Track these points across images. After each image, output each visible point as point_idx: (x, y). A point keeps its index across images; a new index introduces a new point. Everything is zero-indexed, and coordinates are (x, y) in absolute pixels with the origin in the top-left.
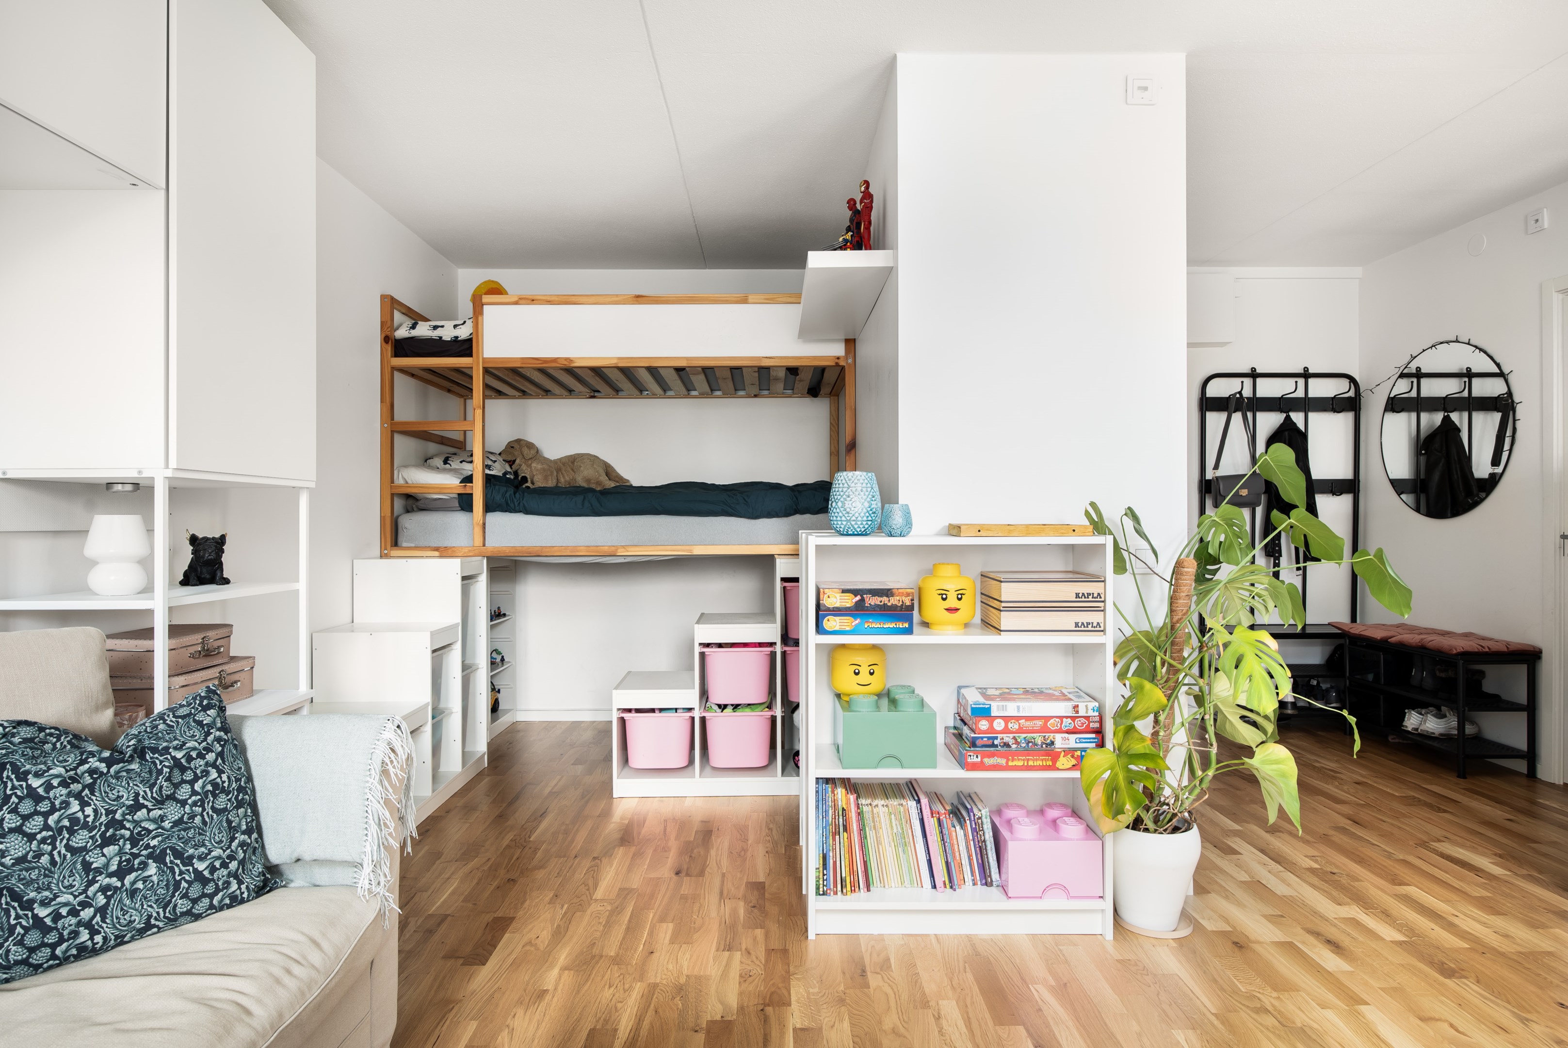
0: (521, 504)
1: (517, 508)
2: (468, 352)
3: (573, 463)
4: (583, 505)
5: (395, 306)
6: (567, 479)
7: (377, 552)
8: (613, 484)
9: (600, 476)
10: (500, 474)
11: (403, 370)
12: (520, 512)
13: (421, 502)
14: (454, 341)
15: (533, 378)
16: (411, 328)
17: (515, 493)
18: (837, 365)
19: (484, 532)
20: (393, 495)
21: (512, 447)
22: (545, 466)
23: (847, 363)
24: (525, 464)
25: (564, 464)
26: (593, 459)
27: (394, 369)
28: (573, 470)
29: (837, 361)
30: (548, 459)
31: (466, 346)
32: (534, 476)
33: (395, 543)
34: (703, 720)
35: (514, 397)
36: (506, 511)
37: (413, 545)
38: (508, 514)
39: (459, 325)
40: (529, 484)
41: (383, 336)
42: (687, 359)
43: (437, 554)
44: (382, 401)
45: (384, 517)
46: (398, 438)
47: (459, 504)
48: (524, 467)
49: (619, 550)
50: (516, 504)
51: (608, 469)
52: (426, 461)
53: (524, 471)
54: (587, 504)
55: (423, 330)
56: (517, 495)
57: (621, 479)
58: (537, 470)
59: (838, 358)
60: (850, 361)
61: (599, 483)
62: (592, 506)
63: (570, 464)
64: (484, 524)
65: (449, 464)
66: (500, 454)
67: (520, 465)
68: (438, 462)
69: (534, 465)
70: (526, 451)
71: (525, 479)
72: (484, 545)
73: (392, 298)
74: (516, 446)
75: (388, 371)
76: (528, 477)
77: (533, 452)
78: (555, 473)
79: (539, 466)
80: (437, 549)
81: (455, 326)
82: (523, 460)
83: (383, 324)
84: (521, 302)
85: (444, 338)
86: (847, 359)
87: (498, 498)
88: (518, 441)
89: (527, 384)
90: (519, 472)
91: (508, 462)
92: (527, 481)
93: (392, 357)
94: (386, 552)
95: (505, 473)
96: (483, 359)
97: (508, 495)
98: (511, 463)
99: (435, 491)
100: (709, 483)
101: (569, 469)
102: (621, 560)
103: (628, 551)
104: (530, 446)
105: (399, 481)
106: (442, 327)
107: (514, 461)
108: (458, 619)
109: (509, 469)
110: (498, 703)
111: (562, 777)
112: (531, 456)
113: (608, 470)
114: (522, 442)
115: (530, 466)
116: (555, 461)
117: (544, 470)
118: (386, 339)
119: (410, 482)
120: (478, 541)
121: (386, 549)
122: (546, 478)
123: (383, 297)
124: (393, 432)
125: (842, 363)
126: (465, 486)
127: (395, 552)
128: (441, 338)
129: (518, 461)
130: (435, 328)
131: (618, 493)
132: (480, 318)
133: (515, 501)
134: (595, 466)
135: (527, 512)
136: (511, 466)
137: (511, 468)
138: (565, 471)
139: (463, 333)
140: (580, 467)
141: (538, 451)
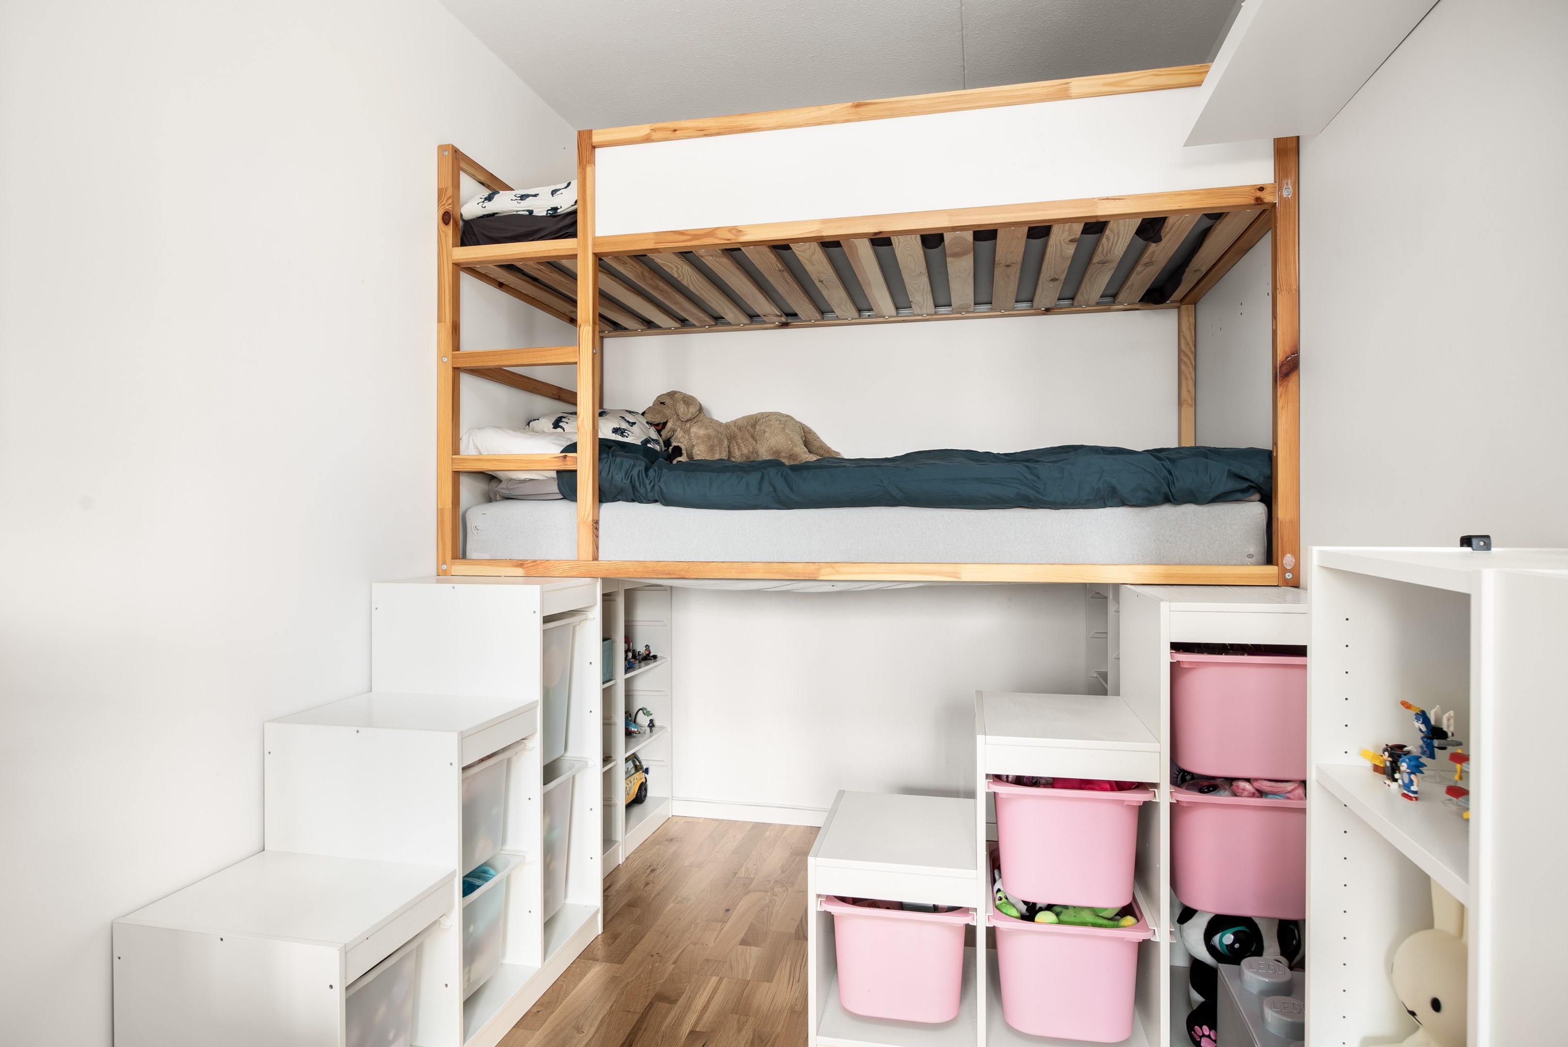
0: (656, 488)
1: (650, 495)
2: (571, 230)
3: (754, 426)
4: (760, 489)
5: (463, 165)
6: (745, 451)
7: (432, 569)
8: (813, 458)
9: (795, 445)
10: (639, 443)
11: (472, 269)
12: (656, 501)
13: (503, 485)
14: (552, 216)
15: (685, 283)
16: (486, 199)
17: (647, 469)
18: (1259, 201)
19: (596, 536)
20: (456, 474)
21: (663, 403)
22: (711, 432)
23: (1281, 197)
24: (682, 429)
25: (740, 429)
26: (786, 420)
27: (460, 267)
28: (753, 437)
29: (1259, 194)
30: (717, 422)
31: (568, 221)
32: (693, 446)
33: (460, 552)
34: (991, 933)
35: (668, 331)
36: (633, 501)
37: (487, 557)
38: (636, 504)
39: (560, 190)
40: (683, 459)
41: (442, 212)
42: (950, 213)
43: (520, 571)
44: (439, 320)
45: (442, 510)
46: (467, 382)
47: (559, 488)
48: (679, 434)
49: (823, 571)
50: (649, 488)
51: (808, 436)
52: (528, 424)
53: (680, 440)
54: (766, 488)
55: (504, 204)
56: (651, 473)
57: (828, 450)
58: (699, 438)
59: (1261, 189)
60: (1287, 193)
61: (792, 456)
62: (775, 490)
63: (749, 428)
64: (596, 522)
65: (561, 427)
66: (643, 414)
67: (674, 431)
68: (546, 424)
69: (694, 430)
70: (681, 408)
71: (678, 451)
72: (596, 558)
73: (456, 151)
74: (668, 401)
75: (448, 269)
76: (683, 447)
77: (693, 410)
78: (726, 443)
79: (702, 432)
80: (520, 564)
81: (554, 192)
82: (679, 423)
83: (441, 192)
84: (655, 135)
85: (537, 213)
86: (1280, 189)
87: (619, 477)
88: (672, 394)
89: (679, 298)
90: (672, 440)
91: (656, 425)
92: (681, 455)
93: (454, 245)
94: (445, 567)
95: (647, 441)
96: (594, 238)
97: (635, 473)
98: (660, 427)
99: (523, 466)
100: (981, 450)
101: (748, 436)
102: (827, 588)
103: (838, 573)
104: (688, 400)
105: (468, 448)
106: (536, 195)
107: (665, 424)
108: (535, 694)
109: (654, 435)
110: (646, 790)
111: (721, 980)
112: (689, 416)
113: (808, 439)
114: (676, 395)
115: (687, 432)
116: (727, 426)
117: (709, 437)
118: (446, 218)
119: (484, 452)
120: (586, 552)
121: (444, 563)
122: (712, 449)
123: (442, 148)
124: (457, 370)
125: (1268, 198)
126: (565, 457)
127: (459, 568)
128: (531, 212)
129: (670, 425)
130: (523, 197)
131: (822, 467)
132: (589, 169)
133: (647, 482)
134: (787, 431)
135: (667, 502)
136: (659, 432)
137: (661, 436)
138: (742, 439)
139: (565, 202)
140: (765, 432)
141: (701, 409)
